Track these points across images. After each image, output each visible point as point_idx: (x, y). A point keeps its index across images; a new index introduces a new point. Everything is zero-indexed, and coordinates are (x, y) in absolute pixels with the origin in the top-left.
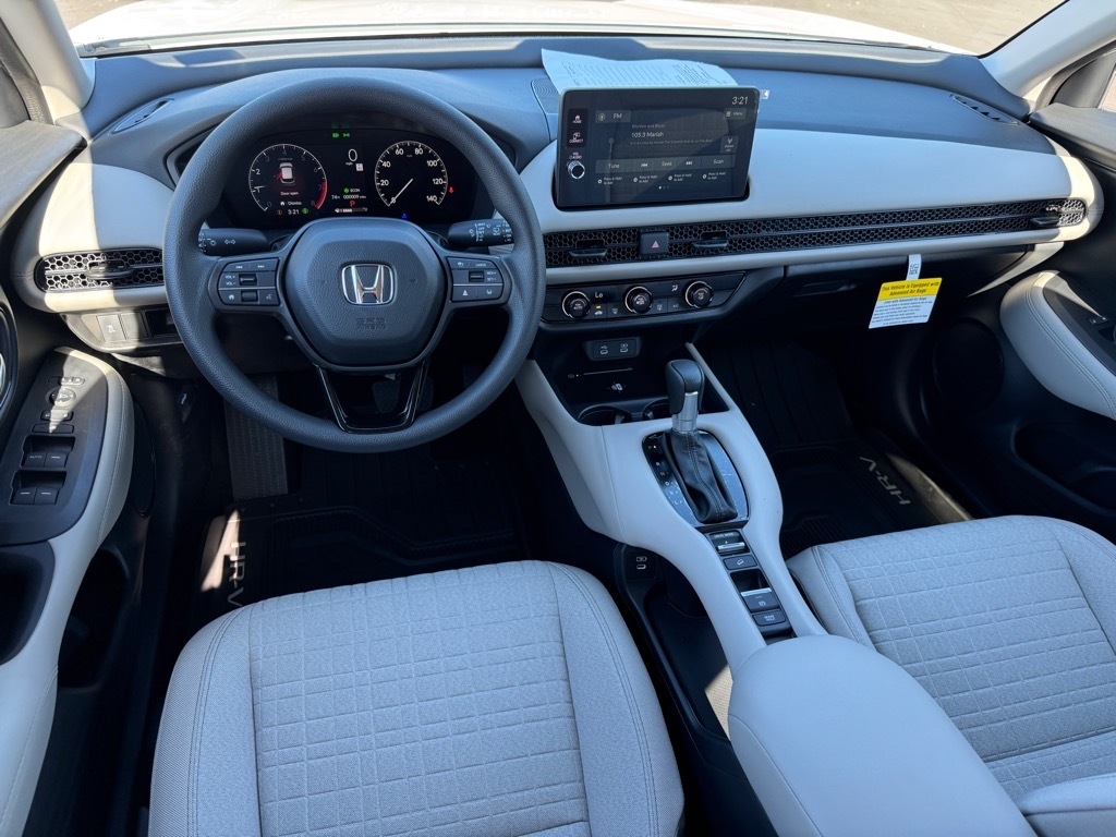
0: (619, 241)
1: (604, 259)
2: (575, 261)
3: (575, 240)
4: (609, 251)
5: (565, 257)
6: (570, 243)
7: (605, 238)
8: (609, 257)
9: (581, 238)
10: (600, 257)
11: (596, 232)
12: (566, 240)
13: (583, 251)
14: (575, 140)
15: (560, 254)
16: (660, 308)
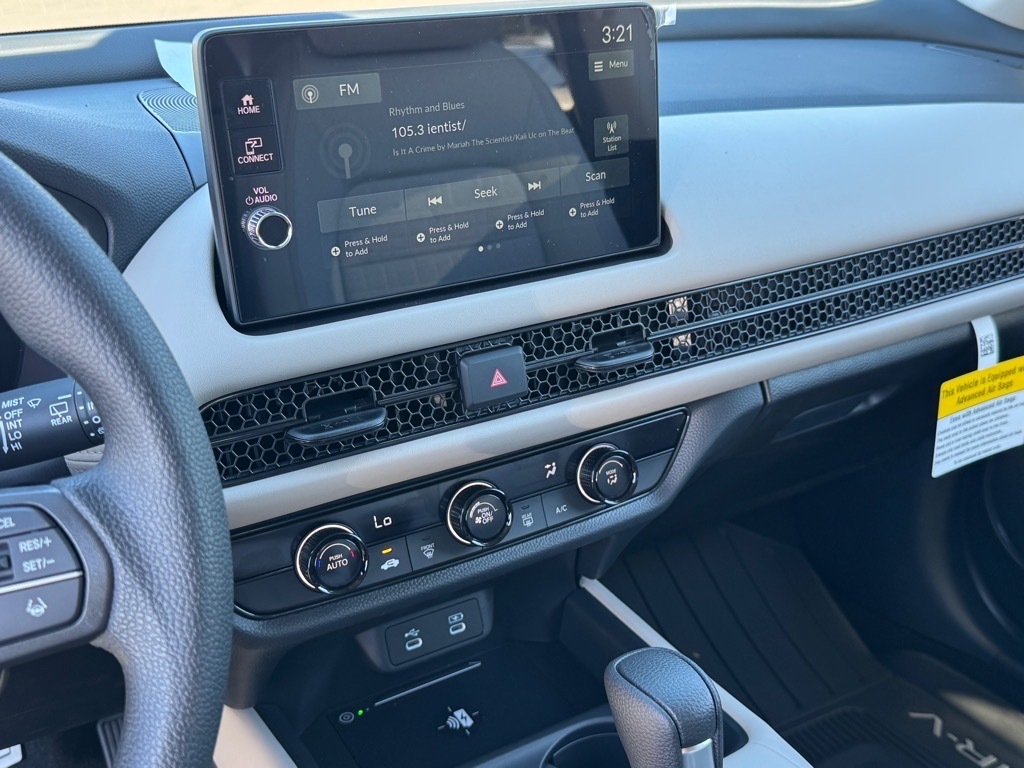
0: (411, 383)
1: (382, 434)
2: (310, 452)
3: (300, 400)
4: (391, 412)
5: (280, 447)
6: (289, 411)
7: (375, 383)
8: (393, 426)
9: (313, 393)
10: (370, 432)
11: (349, 372)
12: (274, 407)
13: (326, 423)
14: (251, 158)
15: (267, 441)
16: (528, 521)
